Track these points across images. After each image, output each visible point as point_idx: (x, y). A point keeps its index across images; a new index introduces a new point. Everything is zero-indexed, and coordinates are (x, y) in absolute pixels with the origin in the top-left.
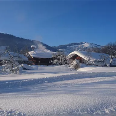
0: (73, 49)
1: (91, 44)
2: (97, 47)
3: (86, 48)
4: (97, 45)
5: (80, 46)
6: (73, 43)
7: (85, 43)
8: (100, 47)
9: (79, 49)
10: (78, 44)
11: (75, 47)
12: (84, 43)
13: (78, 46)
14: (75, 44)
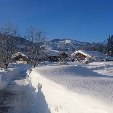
0: (56, 45)
1: (72, 40)
2: (77, 43)
3: (68, 44)
4: (77, 41)
5: (62, 42)
6: (55, 40)
7: (67, 39)
8: (80, 43)
9: (61, 45)
10: (60, 40)
11: (57, 43)
12: (65, 40)
13: (60, 43)
14: (58, 40)
